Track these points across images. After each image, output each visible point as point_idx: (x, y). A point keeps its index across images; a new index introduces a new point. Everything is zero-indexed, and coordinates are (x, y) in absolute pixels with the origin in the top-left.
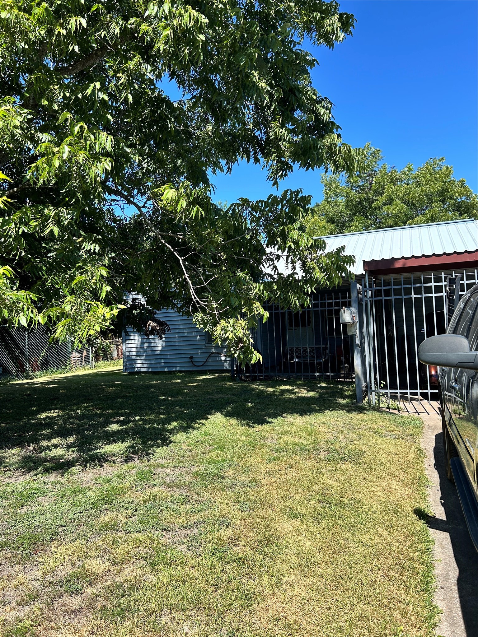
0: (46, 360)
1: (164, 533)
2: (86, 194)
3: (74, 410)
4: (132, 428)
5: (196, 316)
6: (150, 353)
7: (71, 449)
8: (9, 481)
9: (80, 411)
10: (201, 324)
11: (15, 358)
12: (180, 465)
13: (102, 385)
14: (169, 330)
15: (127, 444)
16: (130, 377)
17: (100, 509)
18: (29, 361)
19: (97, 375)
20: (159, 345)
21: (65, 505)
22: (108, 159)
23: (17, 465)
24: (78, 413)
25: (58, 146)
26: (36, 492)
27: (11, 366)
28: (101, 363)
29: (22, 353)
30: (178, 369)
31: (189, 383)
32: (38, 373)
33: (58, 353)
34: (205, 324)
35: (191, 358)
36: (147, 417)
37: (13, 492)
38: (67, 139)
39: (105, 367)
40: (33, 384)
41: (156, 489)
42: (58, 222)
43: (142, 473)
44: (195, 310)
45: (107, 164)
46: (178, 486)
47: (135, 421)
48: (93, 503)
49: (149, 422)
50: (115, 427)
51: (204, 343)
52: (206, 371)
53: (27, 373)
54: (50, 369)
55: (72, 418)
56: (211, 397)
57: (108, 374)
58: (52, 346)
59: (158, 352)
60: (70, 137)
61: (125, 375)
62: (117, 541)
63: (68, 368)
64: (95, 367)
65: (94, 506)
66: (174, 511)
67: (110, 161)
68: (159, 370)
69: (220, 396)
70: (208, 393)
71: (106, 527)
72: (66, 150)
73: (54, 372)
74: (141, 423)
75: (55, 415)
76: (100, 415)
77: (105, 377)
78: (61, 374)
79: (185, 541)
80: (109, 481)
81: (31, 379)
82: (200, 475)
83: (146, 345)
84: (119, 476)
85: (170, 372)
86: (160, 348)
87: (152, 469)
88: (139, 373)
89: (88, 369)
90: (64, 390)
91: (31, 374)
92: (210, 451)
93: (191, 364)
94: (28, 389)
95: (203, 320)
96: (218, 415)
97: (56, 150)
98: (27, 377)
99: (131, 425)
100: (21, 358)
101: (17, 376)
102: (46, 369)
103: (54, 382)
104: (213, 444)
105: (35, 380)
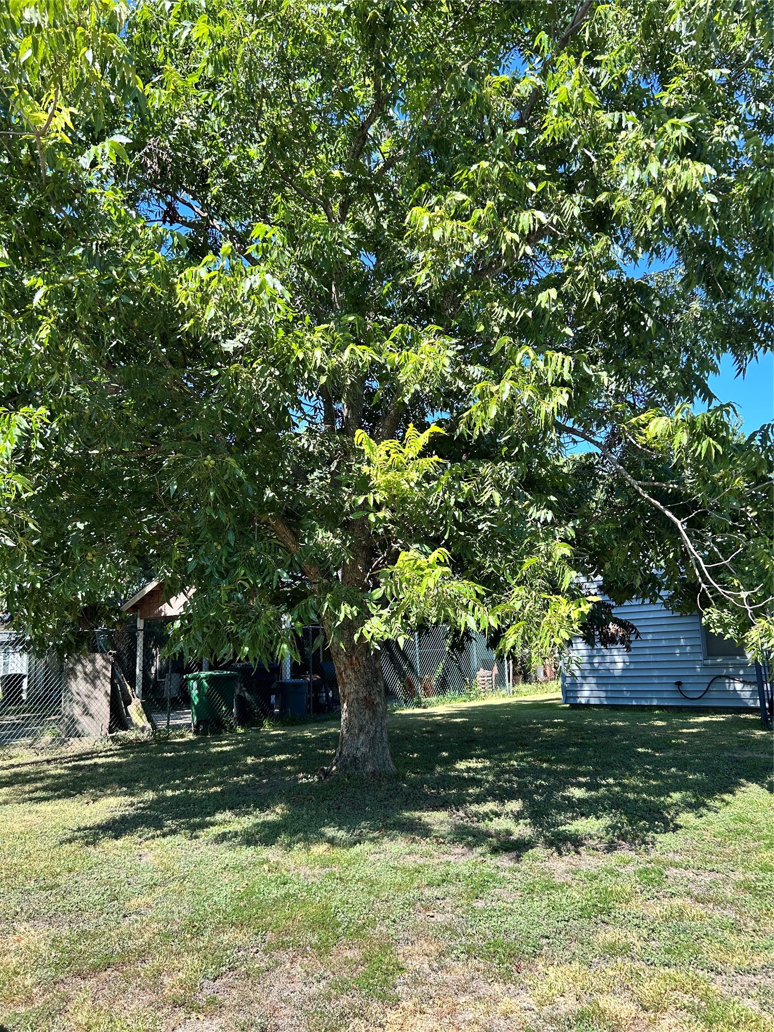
0: (444, 679)
1: (712, 975)
2: (532, 439)
3: (505, 761)
4: (604, 797)
5: (709, 613)
6: (602, 673)
7: (521, 821)
8: (446, 858)
9: (515, 763)
10: (719, 627)
11: (402, 675)
12: (709, 866)
13: (535, 724)
14: (638, 634)
15: (606, 821)
16: (576, 712)
17: (594, 919)
18: (421, 680)
19: (520, 707)
20: (618, 659)
21: (539, 905)
22: (565, 390)
23: (452, 837)
24: (513, 765)
25: (498, 383)
26: (491, 880)
27: (398, 686)
28: (522, 687)
29: (411, 666)
30: (655, 703)
31: (683, 728)
32: (434, 699)
33: (460, 669)
34: (726, 626)
35: (679, 684)
36: (626, 781)
37: (458, 875)
38: (508, 371)
39: (528, 694)
40: (431, 715)
41: (677, 901)
42: (498, 484)
43: (646, 871)
44: (706, 604)
45: (562, 398)
46: (717, 902)
47: (608, 785)
48: (582, 909)
49: (634, 789)
50: (578, 793)
51: (701, 658)
52: (708, 707)
53: (419, 698)
54: (450, 693)
55: (507, 772)
56: (730, 755)
57: (537, 706)
58: (452, 658)
59: (617, 673)
60: (512, 367)
61: (566, 708)
62: (637, 973)
63: (474, 692)
64: (513, 693)
65: (584, 913)
66: (721, 942)
67: (567, 392)
68: (620, 702)
69: (748, 754)
70: (723, 748)
71: (613, 950)
72: (506, 387)
73: (455, 699)
74: (617, 789)
75: (480, 765)
76: (550, 773)
77: (534, 710)
78: (465, 701)
79: (752, 993)
80: (596, 878)
81: (425, 707)
82: (749, 888)
83: (596, 660)
84: (611, 872)
85: (642, 708)
86: (620, 666)
87: (660, 867)
88: (588, 706)
89: (503, 696)
90: (479, 727)
91: (423, 700)
92: (757, 850)
93: (679, 695)
94: (426, 724)
95: (721, 620)
96: (754, 788)
97: (494, 389)
98: (418, 705)
99: (602, 790)
100: (410, 675)
101: (406, 702)
102: (444, 693)
103: (461, 714)
104: (760, 838)
105: (429, 710)
